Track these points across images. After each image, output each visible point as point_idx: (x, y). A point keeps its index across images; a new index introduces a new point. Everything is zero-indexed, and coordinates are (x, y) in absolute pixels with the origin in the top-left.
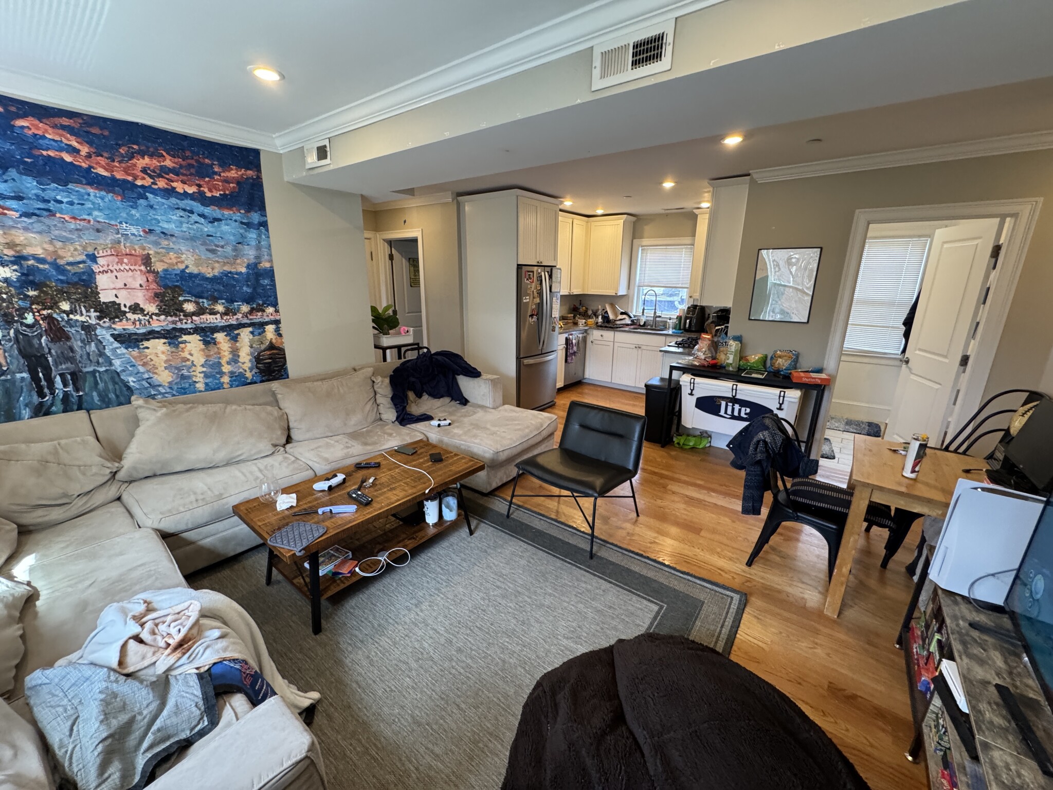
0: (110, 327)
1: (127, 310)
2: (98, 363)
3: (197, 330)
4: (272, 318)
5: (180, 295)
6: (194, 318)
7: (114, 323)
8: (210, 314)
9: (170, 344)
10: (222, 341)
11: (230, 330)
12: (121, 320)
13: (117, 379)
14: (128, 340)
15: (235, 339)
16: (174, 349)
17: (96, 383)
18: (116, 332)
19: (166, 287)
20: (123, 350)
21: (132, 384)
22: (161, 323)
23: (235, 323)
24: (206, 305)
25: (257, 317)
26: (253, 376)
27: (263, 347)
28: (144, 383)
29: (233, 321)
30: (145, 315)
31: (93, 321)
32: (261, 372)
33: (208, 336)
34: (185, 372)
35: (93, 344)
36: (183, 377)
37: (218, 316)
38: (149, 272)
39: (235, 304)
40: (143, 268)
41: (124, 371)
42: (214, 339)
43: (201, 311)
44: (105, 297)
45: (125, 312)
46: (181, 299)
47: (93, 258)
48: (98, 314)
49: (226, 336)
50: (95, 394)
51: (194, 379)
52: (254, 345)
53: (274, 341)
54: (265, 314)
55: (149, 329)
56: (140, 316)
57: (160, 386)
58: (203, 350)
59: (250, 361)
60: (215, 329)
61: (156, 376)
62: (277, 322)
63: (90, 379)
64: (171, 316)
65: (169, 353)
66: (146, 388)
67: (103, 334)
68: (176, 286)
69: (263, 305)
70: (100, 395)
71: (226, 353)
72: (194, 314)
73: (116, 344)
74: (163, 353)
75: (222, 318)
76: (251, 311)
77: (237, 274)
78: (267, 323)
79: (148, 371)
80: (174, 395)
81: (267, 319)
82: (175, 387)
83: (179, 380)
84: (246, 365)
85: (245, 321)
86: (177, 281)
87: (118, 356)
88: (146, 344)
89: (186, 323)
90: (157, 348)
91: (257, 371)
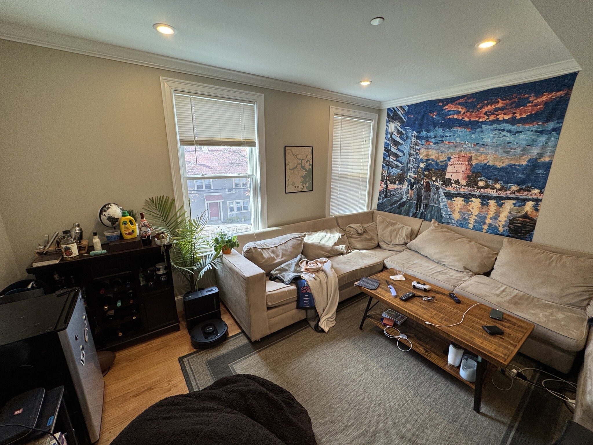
0: (444, 189)
1: (453, 182)
2: (436, 203)
3: (481, 197)
4: (535, 197)
5: (479, 177)
6: (482, 190)
7: (446, 187)
8: (491, 189)
9: (465, 201)
10: (492, 205)
11: (499, 200)
12: (449, 186)
13: (439, 212)
14: (449, 196)
15: (500, 205)
16: (465, 204)
17: (432, 211)
18: (446, 191)
19: (474, 172)
20: (445, 200)
21: (443, 215)
22: (465, 190)
23: (504, 196)
24: (490, 183)
25: (523, 195)
26: (504, 231)
27: (519, 215)
28: (448, 216)
29: (503, 194)
30: (459, 186)
31: (440, 186)
32: (510, 230)
33: (485, 201)
34: (466, 217)
35: (437, 195)
36: (464, 219)
37: (495, 190)
38: (469, 165)
39: (509, 184)
40: (467, 163)
41: (442, 208)
42: (488, 203)
43: (486, 187)
44: (447, 176)
45: (452, 183)
46: (479, 179)
47: (449, 159)
48: (442, 183)
49: (495, 202)
50: (429, 215)
51: (469, 222)
52: (512, 212)
53: (529, 213)
54: (530, 193)
55: (459, 192)
56: (457, 186)
57: (453, 219)
58: (479, 208)
59: (506, 221)
60: (490, 198)
61: (453, 214)
62: (538, 201)
63: (430, 208)
64: (471, 187)
65: (463, 205)
66: (448, 219)
67: (441, 191)
68: (479, 172)
69: (531, 187)
70: (431, 216)
71: (492, 213)
72: (482, 188)
73: (444, 197)
74: (460, 204)
75: (497, 192)
76: (519, 191)
77: (519, 165)
78: (529, 200)
79: (451, 211)
80: (457, 226)
81: (530, 197)
82: (459, 222)
83: (462, 219)
84: (501, 223)
85: (512, 196)
86: (480, 170)
87: (443, 202)
88: (455, 199)
89: (476, 192)
90: (459, 201)
91: (508, 229)
